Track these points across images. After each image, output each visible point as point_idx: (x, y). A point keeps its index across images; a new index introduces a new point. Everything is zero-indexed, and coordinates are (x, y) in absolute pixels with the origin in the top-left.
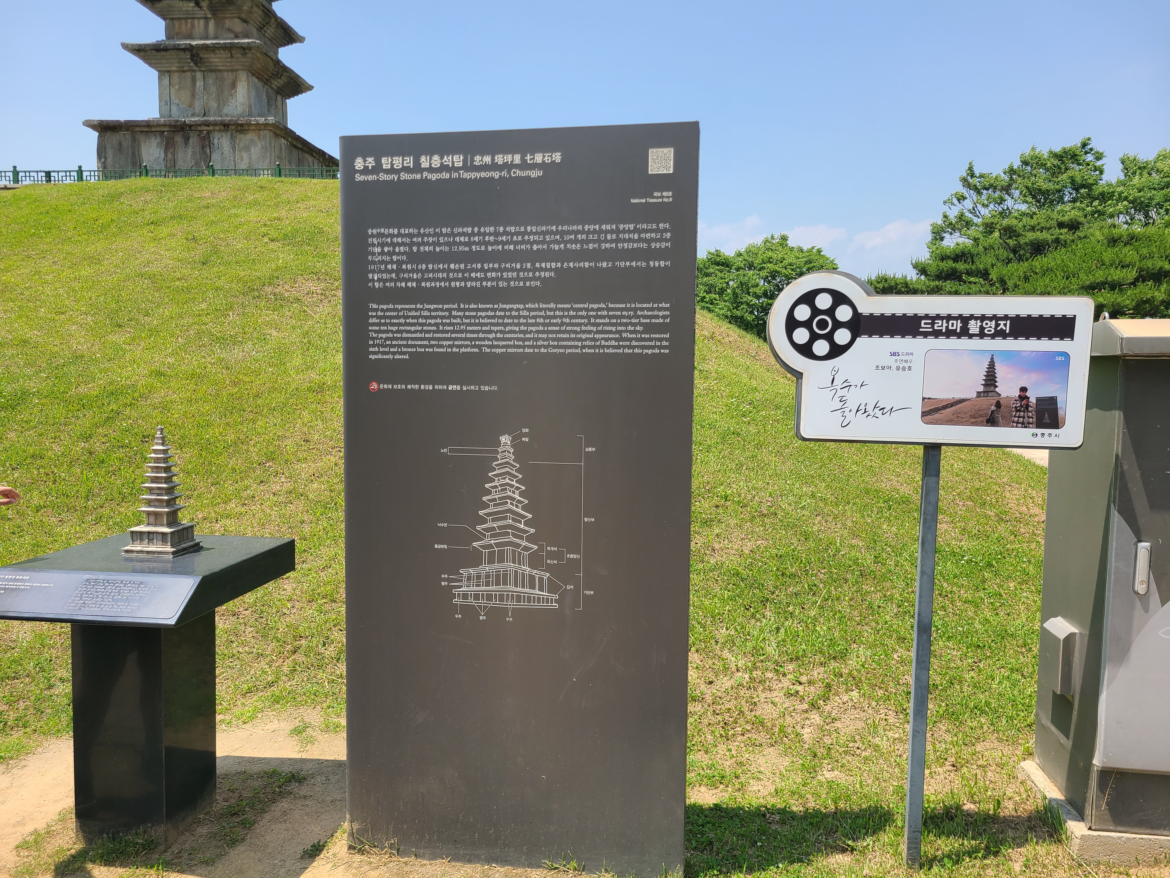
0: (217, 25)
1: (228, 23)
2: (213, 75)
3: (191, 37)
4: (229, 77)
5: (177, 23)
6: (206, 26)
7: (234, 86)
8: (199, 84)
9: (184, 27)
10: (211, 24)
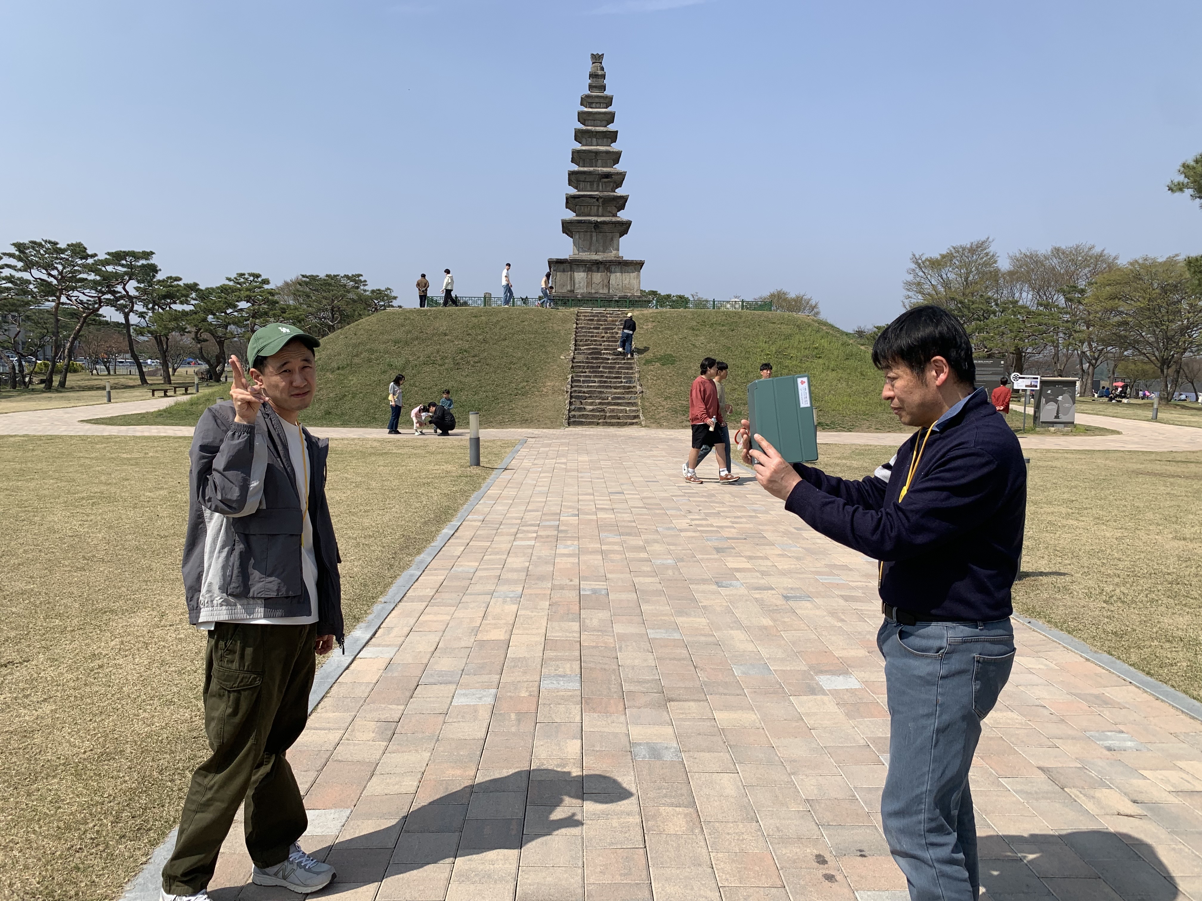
0: (603, 208)
1: (609, 209)
2: (601, 234)
3: (589, 215)
4: (610, 235)
5: (582, 207)
6: (598, 209)
7: (612, 239)
8: (594, 238)
9: (586, 209)
10: (600, 209)
